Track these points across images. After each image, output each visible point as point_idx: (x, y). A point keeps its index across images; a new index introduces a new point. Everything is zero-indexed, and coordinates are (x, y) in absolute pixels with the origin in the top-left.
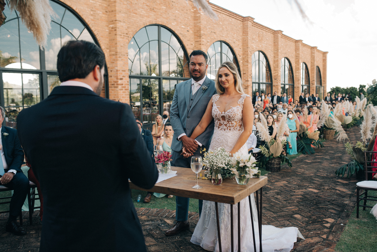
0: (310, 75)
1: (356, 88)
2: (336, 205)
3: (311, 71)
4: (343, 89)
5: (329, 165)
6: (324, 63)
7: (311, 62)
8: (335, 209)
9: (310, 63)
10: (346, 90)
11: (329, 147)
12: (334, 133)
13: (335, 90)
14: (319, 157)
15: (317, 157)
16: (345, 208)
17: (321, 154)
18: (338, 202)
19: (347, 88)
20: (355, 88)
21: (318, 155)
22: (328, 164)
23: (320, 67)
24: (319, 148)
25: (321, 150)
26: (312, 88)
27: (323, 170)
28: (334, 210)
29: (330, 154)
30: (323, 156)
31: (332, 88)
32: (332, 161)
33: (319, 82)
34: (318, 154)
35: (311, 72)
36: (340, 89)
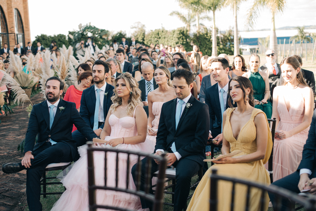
0: (8, 21)
1: (65, 36)
2: (9, 197)
3: (9, 15)
4: (50, 37)
5: (15, 138)
6: (24, 5)
7: (8, 4)
8: (6, 204)
9: (6, 4)
10: (53, 38)
11: (22, 112)
12: (31, 93)
13: (41, 38)
14: (5, 127)
15: (2, 128)
16: (20, 200)
17: (9, 123)
18: (12, 193)
19: (55, 36)
20: (63, 35)
21: (4, 126)
22: (14, 136)
23: (19, 10)
24: (7, 115)
25: (10, 117)
26: (11, 37)
27: (5, 147)
28: (4, 206)
29: (21, 122)
30: (10, 126)
31: (36, 36)
32: (20, 132)
33: (21, 29)
34: (4, 124)
35: (9, 17)
36: (47, 37)
